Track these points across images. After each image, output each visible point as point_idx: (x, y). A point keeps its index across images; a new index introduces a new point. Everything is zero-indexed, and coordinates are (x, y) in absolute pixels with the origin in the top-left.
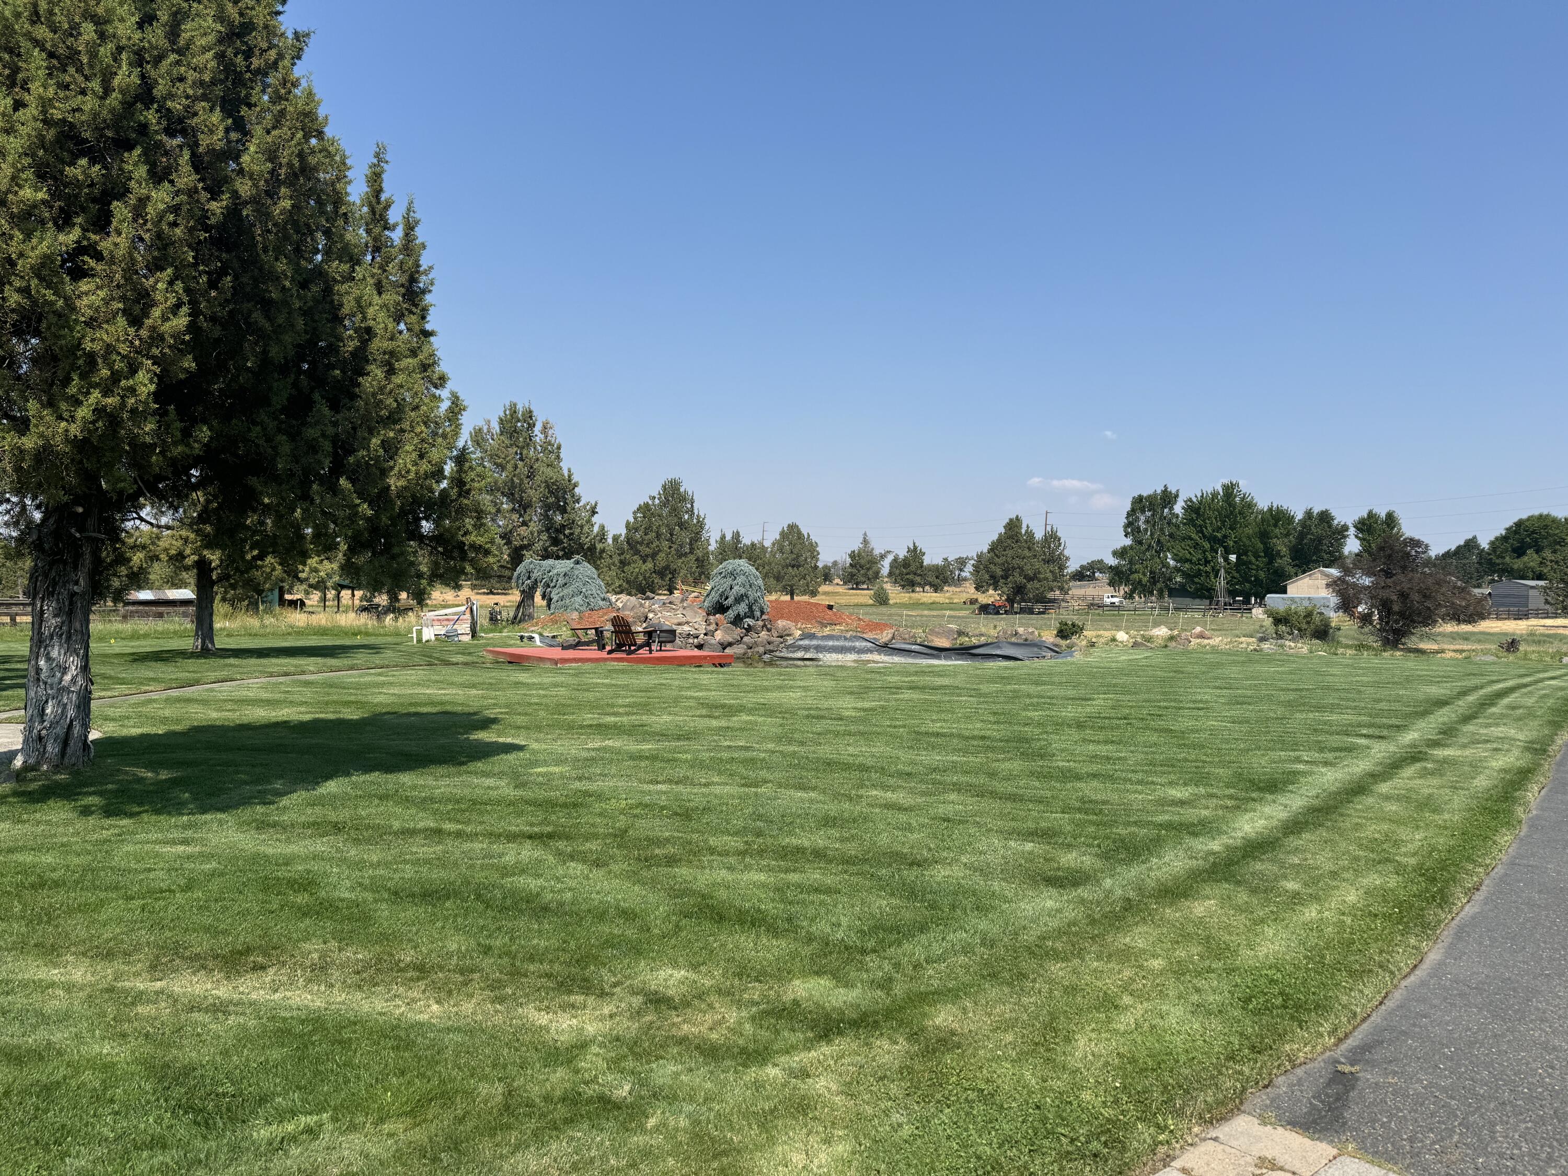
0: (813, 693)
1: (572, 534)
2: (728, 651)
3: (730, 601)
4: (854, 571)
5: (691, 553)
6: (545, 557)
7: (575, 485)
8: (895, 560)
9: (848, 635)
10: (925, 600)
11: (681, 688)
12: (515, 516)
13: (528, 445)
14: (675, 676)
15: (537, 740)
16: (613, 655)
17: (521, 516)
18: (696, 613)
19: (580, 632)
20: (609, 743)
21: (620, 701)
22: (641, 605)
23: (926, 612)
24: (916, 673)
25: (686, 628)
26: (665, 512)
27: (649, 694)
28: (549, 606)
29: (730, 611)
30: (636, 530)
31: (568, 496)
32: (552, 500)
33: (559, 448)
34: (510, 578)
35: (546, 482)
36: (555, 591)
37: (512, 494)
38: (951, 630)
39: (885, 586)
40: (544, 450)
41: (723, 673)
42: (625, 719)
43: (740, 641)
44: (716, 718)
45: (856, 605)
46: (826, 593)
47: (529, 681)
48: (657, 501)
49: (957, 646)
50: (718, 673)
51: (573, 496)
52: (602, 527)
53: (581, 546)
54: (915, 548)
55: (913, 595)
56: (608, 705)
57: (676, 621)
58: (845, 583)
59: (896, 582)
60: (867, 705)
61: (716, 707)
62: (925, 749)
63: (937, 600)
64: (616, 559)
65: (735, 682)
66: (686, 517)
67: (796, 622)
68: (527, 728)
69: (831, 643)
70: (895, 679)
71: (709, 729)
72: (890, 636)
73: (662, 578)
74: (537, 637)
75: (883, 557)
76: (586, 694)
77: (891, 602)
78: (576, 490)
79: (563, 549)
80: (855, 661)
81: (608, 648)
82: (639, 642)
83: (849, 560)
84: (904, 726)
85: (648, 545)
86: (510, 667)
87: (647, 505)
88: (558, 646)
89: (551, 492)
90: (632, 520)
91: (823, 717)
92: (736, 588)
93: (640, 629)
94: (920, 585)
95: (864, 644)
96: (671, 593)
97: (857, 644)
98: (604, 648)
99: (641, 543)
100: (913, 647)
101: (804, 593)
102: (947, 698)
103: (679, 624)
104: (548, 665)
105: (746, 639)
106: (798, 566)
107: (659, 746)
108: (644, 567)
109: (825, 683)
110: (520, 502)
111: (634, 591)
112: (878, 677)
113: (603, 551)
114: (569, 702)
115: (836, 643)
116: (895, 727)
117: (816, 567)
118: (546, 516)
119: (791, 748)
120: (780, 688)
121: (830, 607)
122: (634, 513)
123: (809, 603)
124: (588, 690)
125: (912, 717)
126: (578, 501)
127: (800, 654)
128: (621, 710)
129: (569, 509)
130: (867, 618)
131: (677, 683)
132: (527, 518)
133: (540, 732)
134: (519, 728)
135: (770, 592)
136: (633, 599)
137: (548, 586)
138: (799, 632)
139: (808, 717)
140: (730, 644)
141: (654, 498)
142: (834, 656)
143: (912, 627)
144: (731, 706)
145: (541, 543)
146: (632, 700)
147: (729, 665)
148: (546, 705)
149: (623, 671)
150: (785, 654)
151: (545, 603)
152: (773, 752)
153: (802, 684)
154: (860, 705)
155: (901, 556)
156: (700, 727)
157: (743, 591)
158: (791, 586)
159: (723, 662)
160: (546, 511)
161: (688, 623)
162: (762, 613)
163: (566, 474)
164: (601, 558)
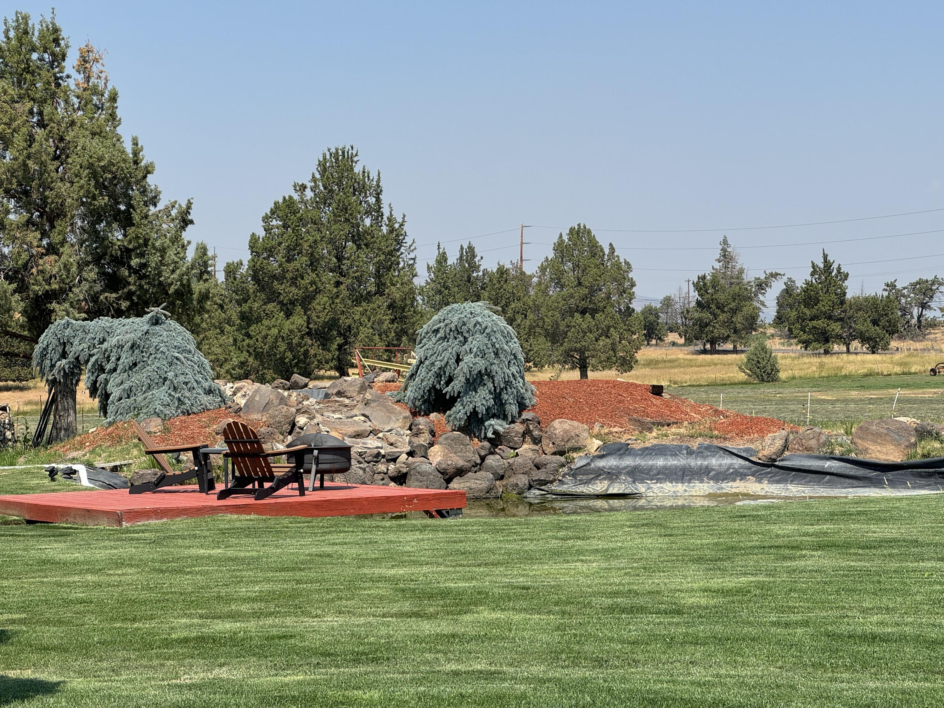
0: (623, 563)
1: (144, 266)
2: (457, 485)
3: (457, 385)
4: (706, 316)
5: (380, 292)
6: (92, 314)
7: (148, 171)
8: (788, 291)
9: (695, 444)
10: (850, 369)
11: (361, 562)
12: (33, 236)
13: (53, 95)
14: (350, 538)
15: (80, 673)
16: (230, 501)
17: (44, 234)
18: (390, 411)
19: (164, 458)
20: (223, 673)
21: (243, 591)
22: (283, 401)
23: (854, 394)
24: (832, 517)
25: (372, 443)
26: (326, 214)
27: (299, 575)
28: (104, 409)
29: (458, 406)
30: (271, 252)
31: (134, 193)
32: (103, 201)
33: (113, 98)
34: (28, 357)
35: (90, 166)
36: (114, 380)
37: (26, 193)
38: (904, 428)
39: (769, 344)
40: (85, 104)
41: (445, 530)
42: (252, 625)
43: (479, 466)
44: (430, 617)
45: (713, 384)
46: (651, 363)
47: (67, 557)
48: (309, 194)
49: (918, 459)
50: (435, 529)
51: (144, 192)
52: (203, 250)
53: (163, 287)
54: (828, 265)
55: (826, 359)
56: (219, 598)
57: (351, 430)
58: (689, 341)
59: (791, 335)
60: (730, 582)
61: (431, 596)
62: (847, 668)
63: (878, 368)
64: (234, 312)
65: (468, 547)
66: (368, 222)
67: (591, 424)
68: (62, 649)
69: (660, 462)
70: (790, 528)
71: (417, 640)
72: (779, 443)
73: (324, 346)
74: (82, 470)
75: (762, 286)
76: (177, 579)
77: (783, 375)
78: (150, 179)
79: (129, 296)
80: (710, 496)
81: (220, 487)
82: (278, 473)
83: (694, 295)
84: (806, 624)
85: (294, 282)
86: (32, 531)
87: (289, 203)
88: (124, 486)
89: (100, 186)
90: (261, 233)
91: (642, 610)
92: (468, 359)
93: (281, 447)
94: (839, 338)
95: (728, 461)
96: (343, 373)
97: (714, 462)
98: (211, 487)
99: (280, 278)
100: (828, 465)
101: (607, 364)
102: (894, 565)
103: (358, 435)
104: (104, 525)
105: (491, 460)
106: (594, 312)
107: (319, 675)
108: (287, 325)
109: (648, 541)
110: (42, 208)
111: (269, 374)
112: (753, 526)
113: (205, 297)
114: (144, 595)
115: (672, 462)
116: (787, 625)
117: (629, 311)
118: (94, 235)
119: (578, 673)
120: (556, 554)
121: (657, 390)
122: (266, 219)
123: (615, 384)
124: (180, 571)
125: (823, 604)
126: (154, 201)
127: (599, 487)
128: (245, 608)
129: (136, 217)
130: (732, 410)
131: (354, 551)
132: (56, 238)
133: (87, 656)
134: (46, 649)
135: (539, 365)
136: (266, 388)
137: (102, 370)
138: (597, 443)
139: (611, 609)
140: (460, 472)
141: (303, 187)
142: (669, 487)
143: (825, 425)
144: (459, 594)
145: (85, 286)
146: (267, 587)
147: (457, 512)
148: (101, 603)
149: (248, 532)
150: (569, 487)
151: (96, 403)
152: (542, 681)
153: (601, 545)
154: (716, 583)
155: (800, 284)
156: (399, 636)
157: (481, 365)
158: (581, 351)
159: (444, 506)
160: (93, 224)
161: (374, 432)
162: (522, 407)
163: (129, 148)
164: (202, 310)
